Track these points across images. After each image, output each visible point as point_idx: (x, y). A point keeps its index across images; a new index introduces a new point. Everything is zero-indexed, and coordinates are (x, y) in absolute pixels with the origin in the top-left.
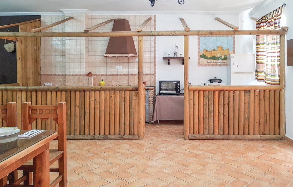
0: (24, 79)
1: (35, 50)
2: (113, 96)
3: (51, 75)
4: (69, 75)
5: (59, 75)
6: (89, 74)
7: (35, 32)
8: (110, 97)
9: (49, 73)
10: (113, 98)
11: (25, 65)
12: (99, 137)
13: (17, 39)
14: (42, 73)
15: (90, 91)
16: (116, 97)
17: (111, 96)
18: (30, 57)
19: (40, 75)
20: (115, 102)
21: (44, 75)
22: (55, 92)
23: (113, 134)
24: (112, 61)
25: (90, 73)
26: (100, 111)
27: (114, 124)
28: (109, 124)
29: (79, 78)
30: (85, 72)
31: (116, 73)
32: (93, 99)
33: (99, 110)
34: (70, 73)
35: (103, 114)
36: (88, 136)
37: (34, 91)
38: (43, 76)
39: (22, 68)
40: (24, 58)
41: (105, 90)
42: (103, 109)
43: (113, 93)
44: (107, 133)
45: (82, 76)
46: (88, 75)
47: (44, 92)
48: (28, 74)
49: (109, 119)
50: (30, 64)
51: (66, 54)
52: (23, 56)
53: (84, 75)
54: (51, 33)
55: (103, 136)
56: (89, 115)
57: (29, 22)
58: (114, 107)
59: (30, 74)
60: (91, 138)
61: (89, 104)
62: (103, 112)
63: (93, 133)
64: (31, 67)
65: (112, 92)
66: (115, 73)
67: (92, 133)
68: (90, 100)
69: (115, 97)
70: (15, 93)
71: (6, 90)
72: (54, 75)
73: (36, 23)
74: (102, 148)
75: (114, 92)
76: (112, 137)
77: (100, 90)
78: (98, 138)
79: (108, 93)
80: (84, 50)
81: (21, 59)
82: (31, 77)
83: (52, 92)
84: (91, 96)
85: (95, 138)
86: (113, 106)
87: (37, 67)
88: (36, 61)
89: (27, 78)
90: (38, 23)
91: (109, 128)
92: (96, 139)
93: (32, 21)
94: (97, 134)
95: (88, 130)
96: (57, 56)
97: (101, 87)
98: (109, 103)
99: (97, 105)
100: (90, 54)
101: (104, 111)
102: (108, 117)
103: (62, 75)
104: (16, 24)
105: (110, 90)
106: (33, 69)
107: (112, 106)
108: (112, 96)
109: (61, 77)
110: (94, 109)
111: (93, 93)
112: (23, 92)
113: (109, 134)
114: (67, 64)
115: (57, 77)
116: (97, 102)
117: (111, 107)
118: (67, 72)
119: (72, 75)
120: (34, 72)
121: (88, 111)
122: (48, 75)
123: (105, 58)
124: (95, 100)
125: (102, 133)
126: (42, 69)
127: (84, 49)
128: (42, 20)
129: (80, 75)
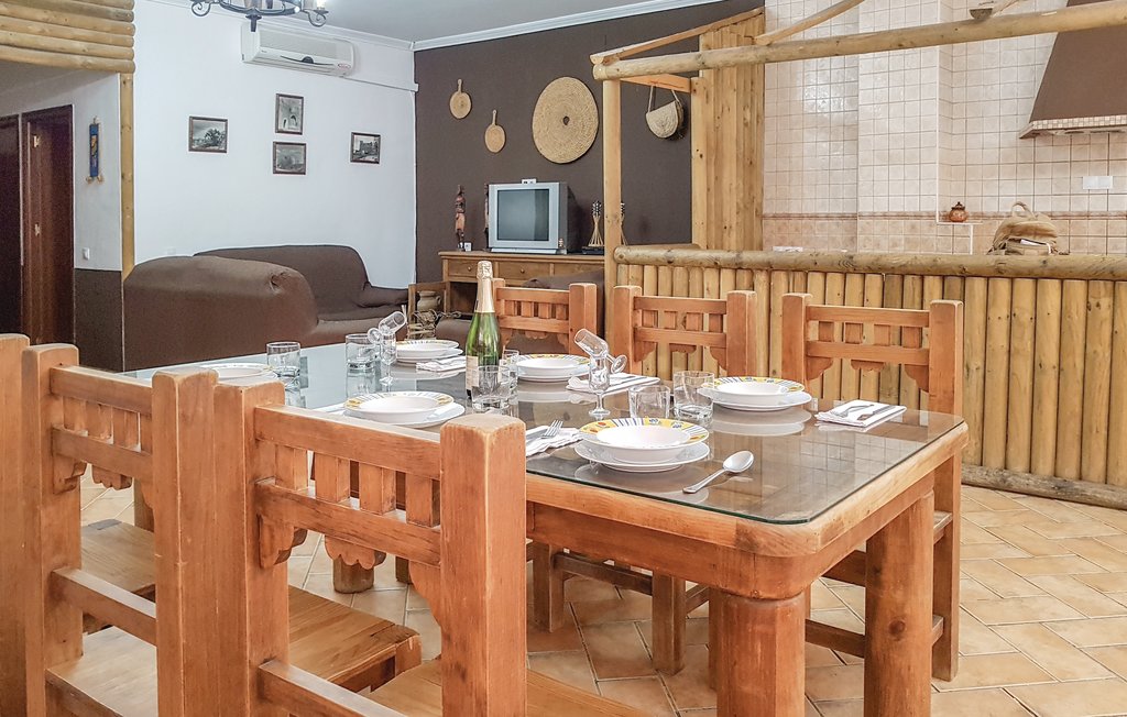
0: (713, 228)
1: (746, 125)
2: (1106, 302)
3: (801, 217)
4: (873, 216)
5: (828, 217)
6: (955, 214)
7: (768, 45)
8: (1088, 308)
9: (794, 210)
10: (1105, 312)
11: (716, 178)
12: (1032, 483)
13: (696, 87)
14: (766, 211)
15: (988, 278)
16: (1118, 311)
17: (1093, 302)
18: (730, 150)
19: (762, 217)
20: (1113, 334)
21: (775, 217)
22: (839, 277)
23: (1102, 479)
24: (1064, 154)
25: (959, 207)
26: (1036, 366)
27: (1104, 432)
28: (1078, 433)
29: (913, 227)
30: (936, 205)
31: (1084, 208)
32: (1004, 312)
33: (1030, 362)
34: (876, 210)
35: (1049, 381)
36: (978, 469)
37: (761, 270)
38: (772, 222)
39: (708, 190)
40: (715, 152)
41: (1063, 276)
42: (1050, 356)
43: (1103, 293)
44: (1070, 471)
45: (924, 221)
46: (951, 215)
47: (799, 276)
48: (726, 214)
49: (1078, 409)
50: (731, 175)
51: (861, 133)
52: (713, 144)
53: (931, 216)
54: (828, 40)
55: (1050, 480)
56: (981, 381)
57: (731, 20)
58: (1108, 354)
59: (731, 216)
60: (990, 479)
61: (983, 332)
62: (1051, 375)
63: (1001, 459)
64: (734, 186)
65: (1101, 287)
66: (1076, 208)
67: (995, 460)
68: (990, 314)
69: (1114, 306)
70: (696, 274)
71: (670, 262)
72: (810, 217)
73: (750, 23)
74: (1060, 536)
75: (1110, 284)
76: (1092, 490)
77: (1036, 272)
78: (1024, 488)
79: (1077, 288)
80: (936, 110)
81: (704, 158)
82: (734, 226)
83: (829, 275)
84: (994, 300)
85: (1010, 485)
86: (1103, 351)
87: (751, 188)
88: (751, 164)
89: (723, 228)
90: (757, 21)
91: (1077, 446)
92: (1015, 487)
93: (739, 17)
94: (1019, 466)
95: (979, 445)
96: (824, 145)
97: (1045, 262)
98: (1081, 336)
99: (1022, 338)
100: (958, 127)
101: (1057, 369)
102: (1077, 401)
103: (842, 217)
104: (693, 32)
105: (1090, 277)
106: (742, 195)
107: (1099, 349)
108: (1098, 305)
109: (838, 224)
110: (1005, 358)
111: (1002, 285)
112: (724, 272)
113: (1080, 478)
114: (864, 172)
115: (822, 225)
116: (1021, 325)
117: (1095, 352)
118: (865, 207)
119: (885, 216)
120: (742, 206)
121: (980, 363)
122: (788, 217)
123: (1030, 142)
124: (1011, 315)
125: (1045, 466)
126: (767, 195)
127: (934, 109)
128: (769, 12)
129: (918, 216)
